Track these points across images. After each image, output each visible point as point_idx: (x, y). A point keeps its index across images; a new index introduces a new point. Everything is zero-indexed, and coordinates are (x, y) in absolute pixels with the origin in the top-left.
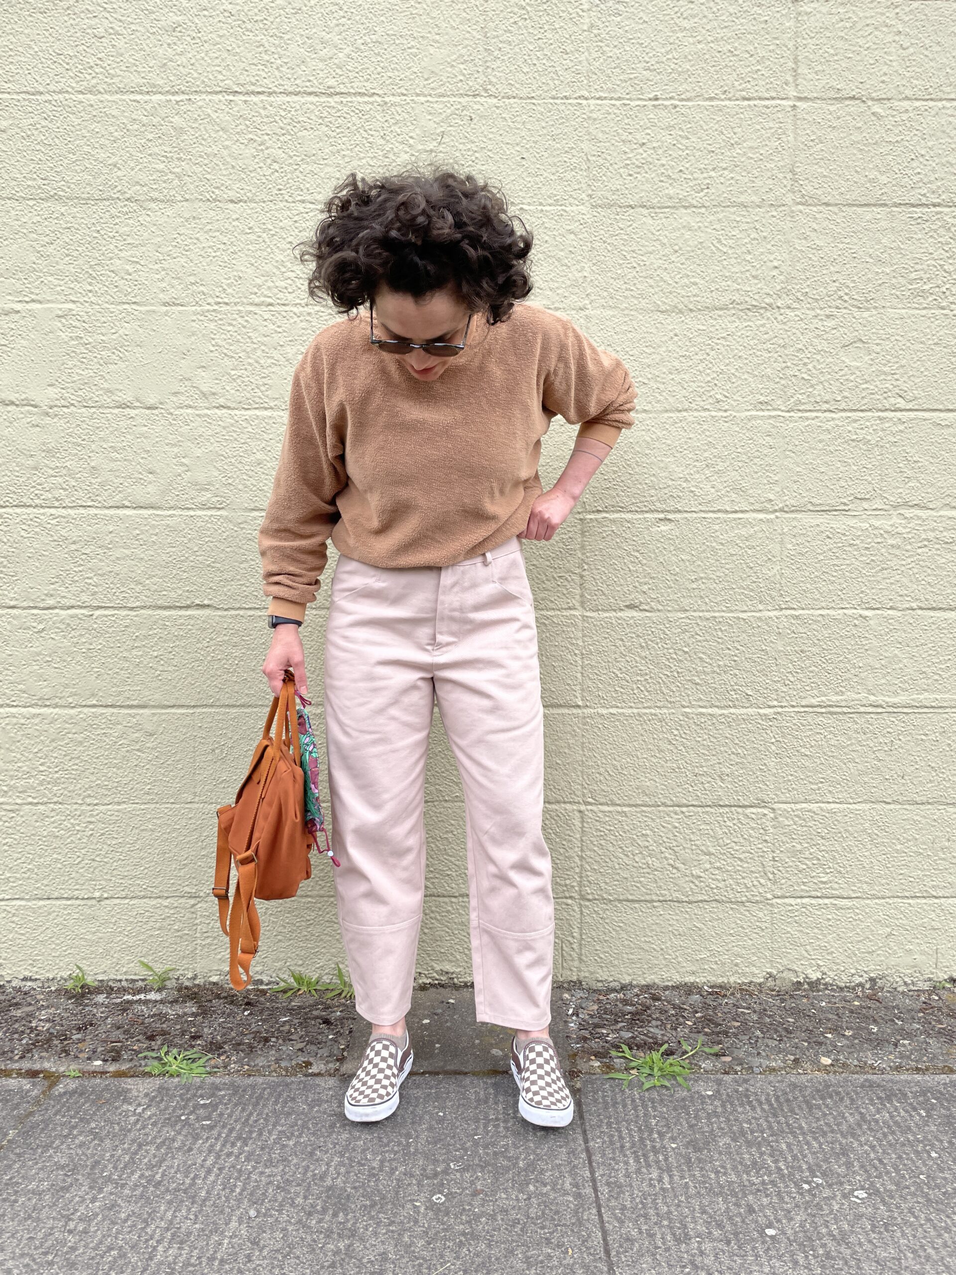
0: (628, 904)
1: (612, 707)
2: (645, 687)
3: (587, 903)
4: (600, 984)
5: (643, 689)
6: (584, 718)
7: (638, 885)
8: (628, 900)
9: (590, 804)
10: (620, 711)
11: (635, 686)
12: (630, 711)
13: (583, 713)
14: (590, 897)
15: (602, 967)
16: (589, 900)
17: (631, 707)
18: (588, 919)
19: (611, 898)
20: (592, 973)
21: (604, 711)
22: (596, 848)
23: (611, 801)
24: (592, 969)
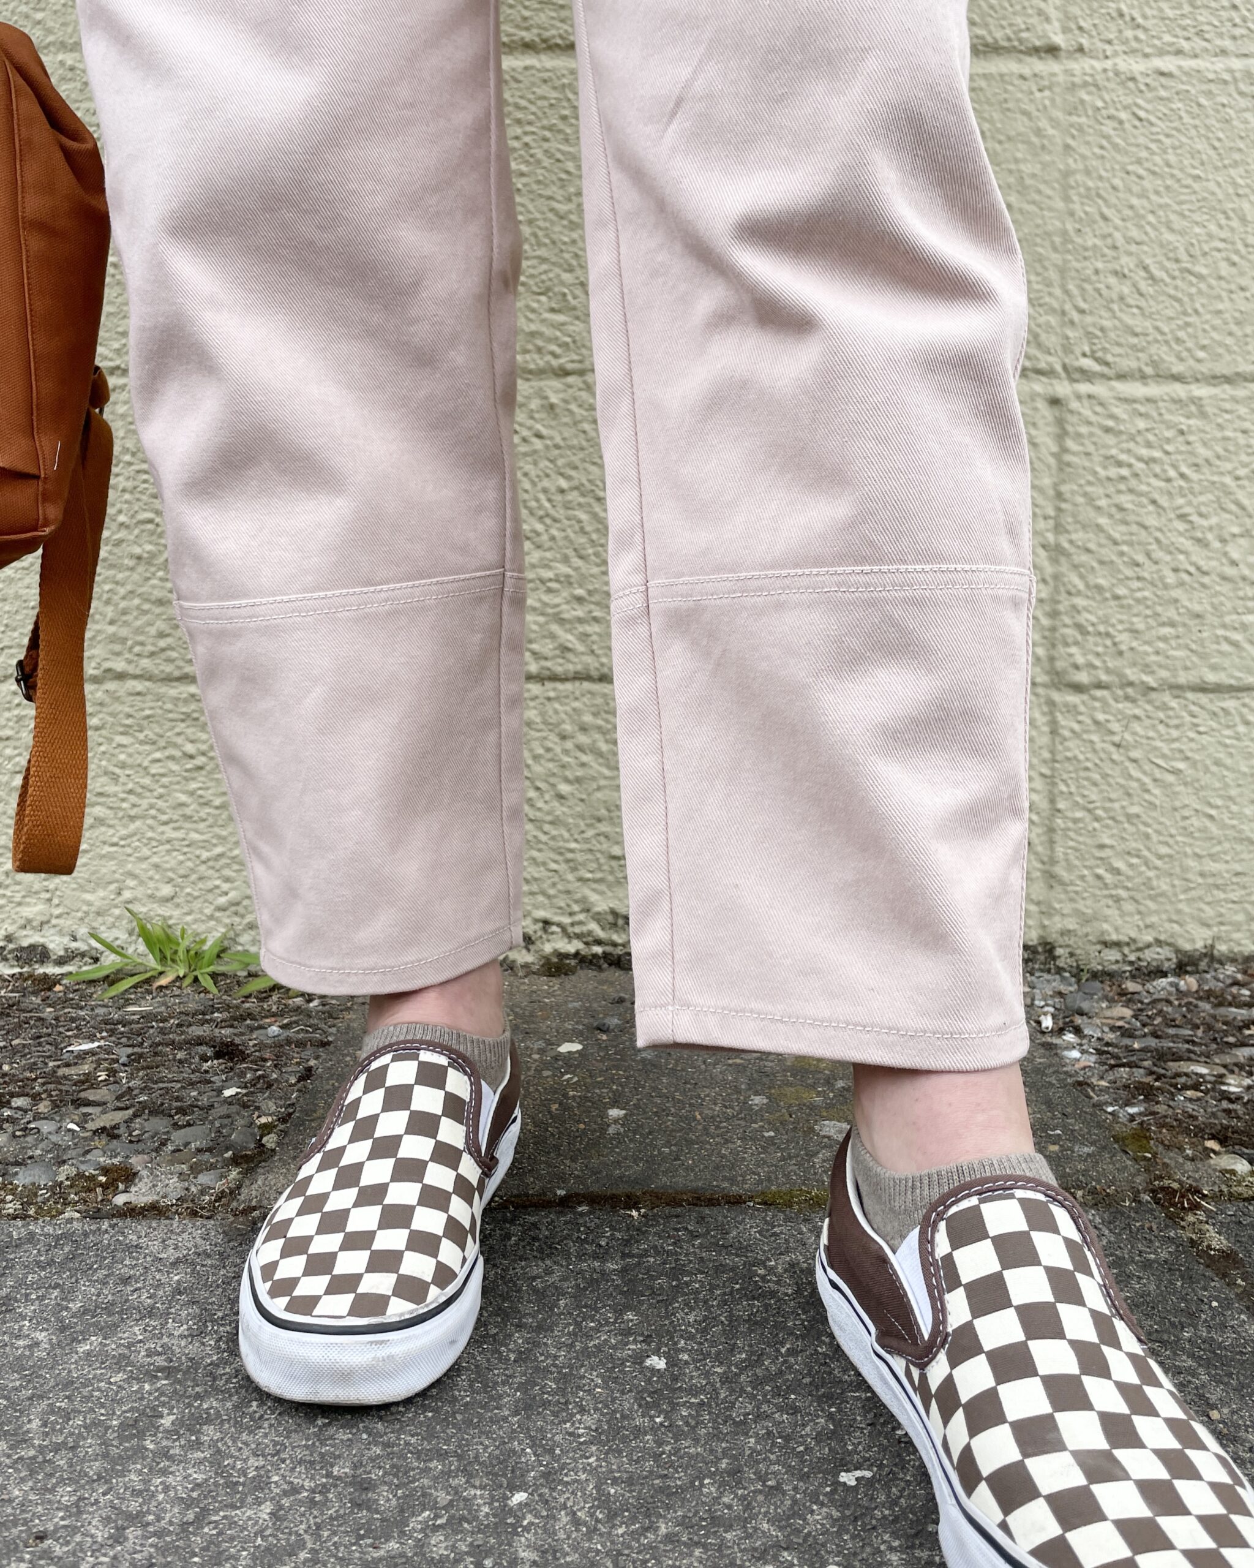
0: (1203, 699)
3: (1073, 698)
6: (1073, 87)
8: (1203, 688)
9: (1086, 375)
10: (1188, 63)
13: (1069, 73)
14: (1083, 677)
15: (1118, 900)
16: (1078, 688)
18: (1074, 748)
19: (1150, 680)
20: (1087, 920)
21: (1136, 66)
22: (1103, 521)
23: (1154, 364)
24: (1086, 906)
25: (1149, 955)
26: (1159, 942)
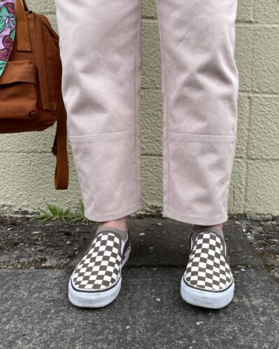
3: (252, 162)
4: (259, 216)
6: (255, 30)
9: (256, 92)
13: (254, 27)
14: (254, 157)
16: (253, 159)
18: (252, 172)
19: (268, 158)
20: (254, 209)
21: (269, 26)
22: (259, 124)
23: (271, 90)
24: (253, 206)
25: (267, 217)
26: (268, 214)
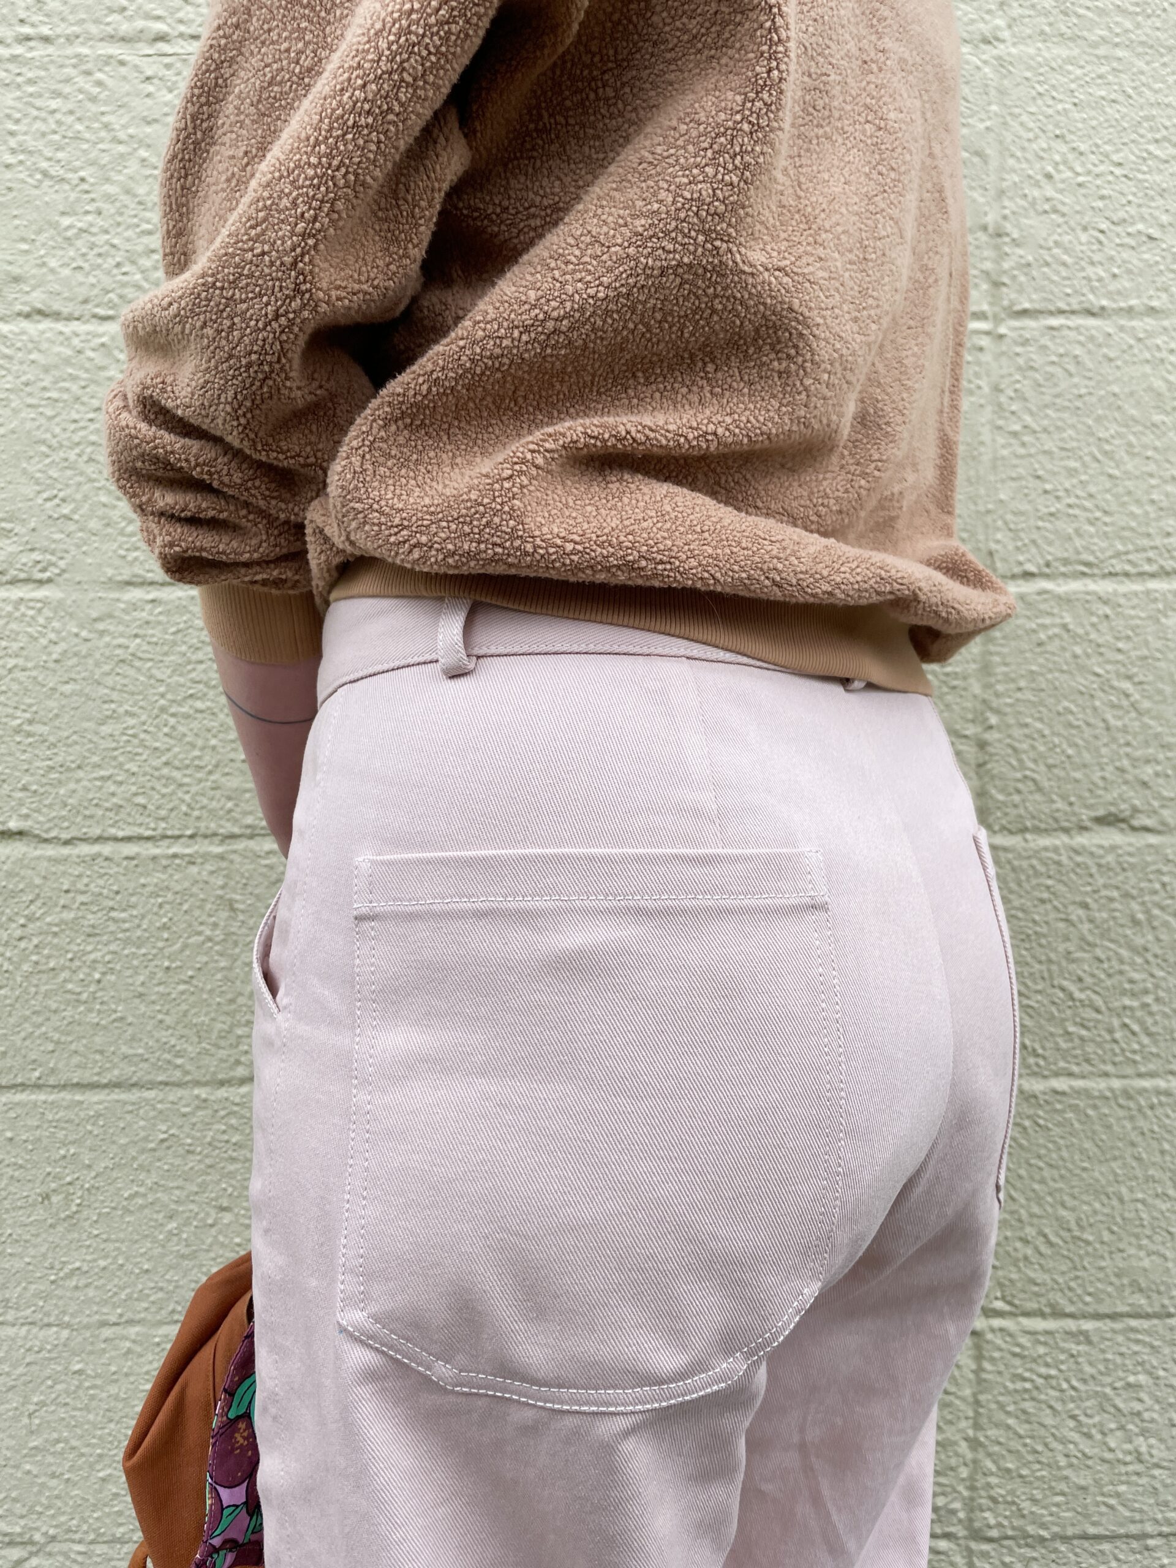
1: (1056, 1074)
2: (1141, 1022)
5: (1136, 1027)
7: (1112, 1501)
11: (1116, 1022)
12: (1101, 1085)
17: (1106, 1075)
